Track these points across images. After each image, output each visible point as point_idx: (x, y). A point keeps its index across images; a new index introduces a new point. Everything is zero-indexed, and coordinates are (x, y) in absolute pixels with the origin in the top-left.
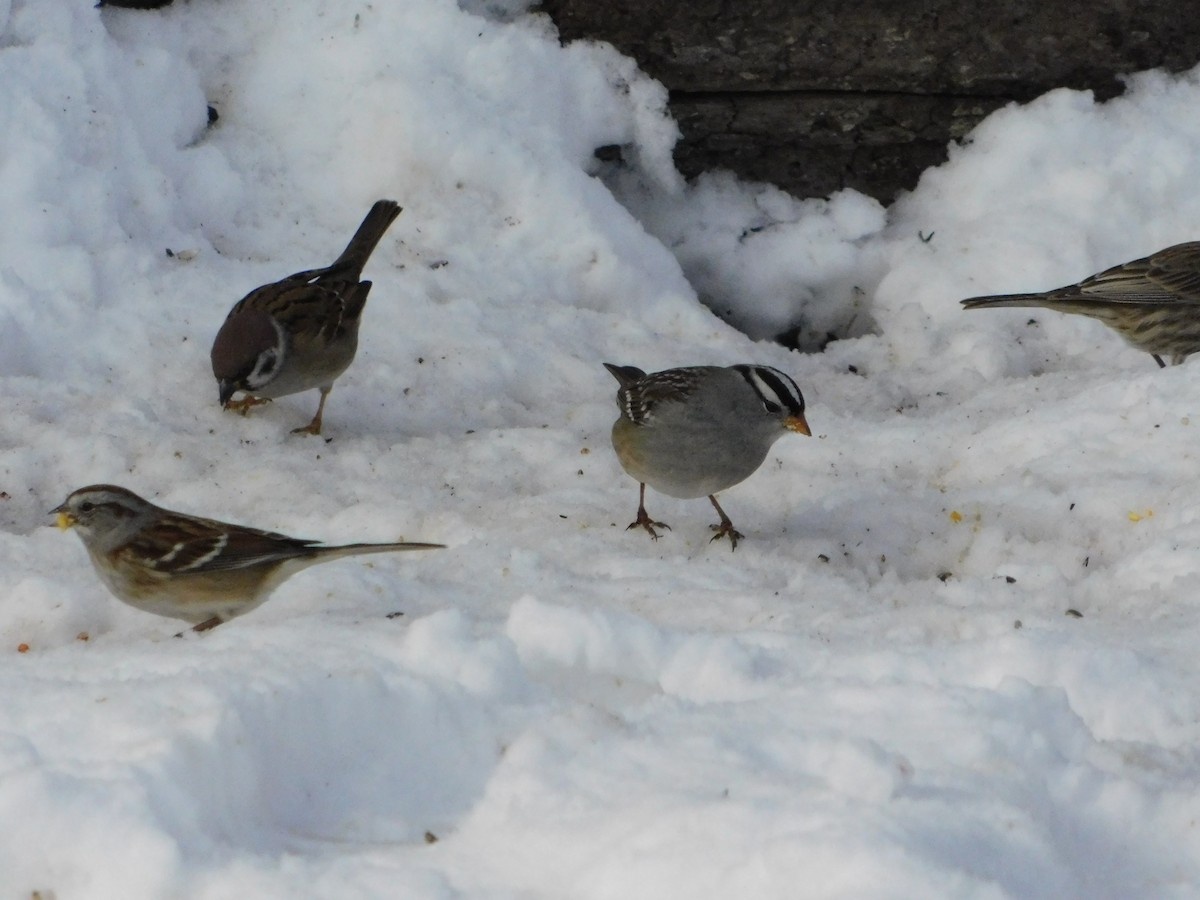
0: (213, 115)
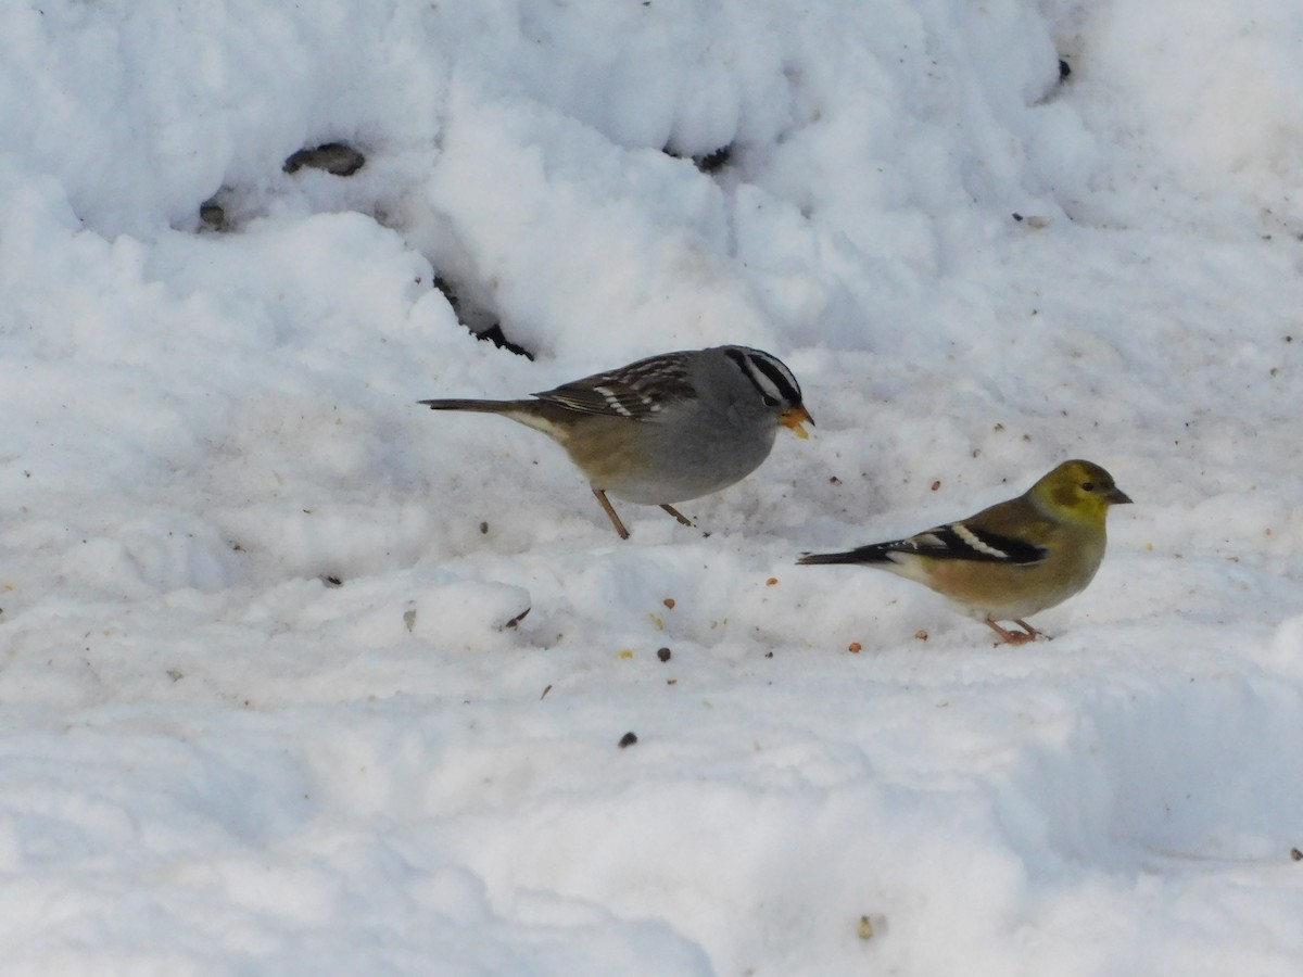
0: (1065, 70)
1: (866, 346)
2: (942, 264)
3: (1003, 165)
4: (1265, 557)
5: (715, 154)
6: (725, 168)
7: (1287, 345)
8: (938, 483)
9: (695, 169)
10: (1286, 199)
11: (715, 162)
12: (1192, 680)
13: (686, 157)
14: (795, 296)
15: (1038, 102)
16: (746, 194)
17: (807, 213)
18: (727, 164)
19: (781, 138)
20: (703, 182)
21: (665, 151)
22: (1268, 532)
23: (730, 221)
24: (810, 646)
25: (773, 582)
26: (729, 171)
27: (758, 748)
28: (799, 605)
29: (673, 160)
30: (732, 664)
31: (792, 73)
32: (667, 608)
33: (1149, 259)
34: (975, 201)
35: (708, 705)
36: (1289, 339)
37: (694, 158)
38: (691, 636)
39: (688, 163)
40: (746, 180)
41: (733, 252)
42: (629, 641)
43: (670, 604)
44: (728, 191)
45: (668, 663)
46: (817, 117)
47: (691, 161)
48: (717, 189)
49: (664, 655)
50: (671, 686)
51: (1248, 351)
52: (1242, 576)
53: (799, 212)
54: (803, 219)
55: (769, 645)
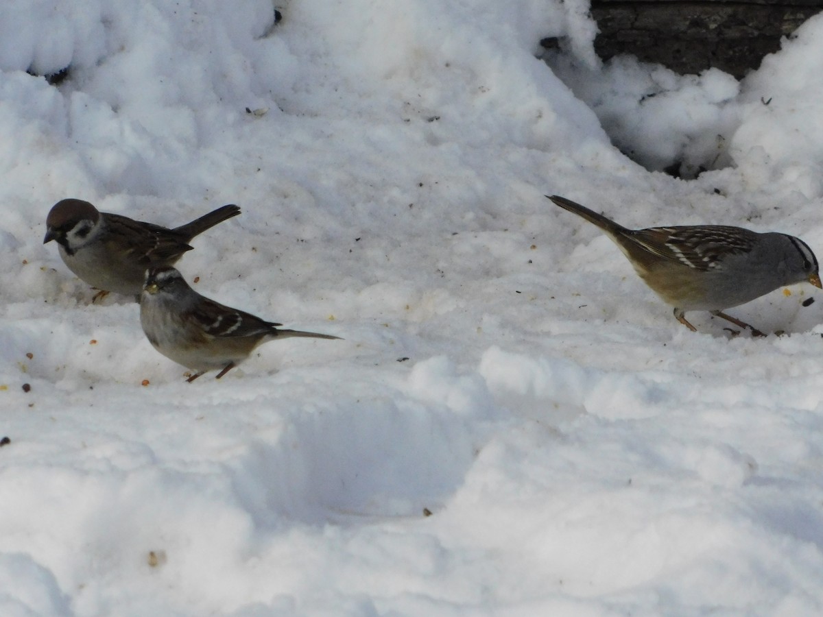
0: (278, 17)
1: (153, 192)
2: (201, 139)
3: (239, 76)
4: (405, 323)
5: (58, 73)
6: (64, 81)
7: (421, 189)
8: (198, 278)
9: (46, 83)
10: (420, 96)
11: (59, 78)
12: (358, 401)
13: (41, 75)
14: (108, 161)
15: (261, 37)
16: (78, 98)
17: (115, 109)
18: (67, 80)
19: (99, 62)
20: (51, 91)
21: (28, 72)
22: (408, 307)
23: (68, 115)
24: (117, 382)
25: (94, 342)
26: (68, 83)
27: (85, 446)
28: (110, 356)
29: (34, 77)
30: (68, 393)
31: (107, 22)
32: (28, 359)
33: (331, 135)
34: (221, 99)
35: (53, 419)
36: (421, 185)
37: (46, 76)
38: (43, 376)
39: (42, 79)
40: (78, 89)
41: (69, 133)
42: (6, 379)
43: (30, 356)
44: (67, 96)
45: (29, 393)
46: (122, 48)
47: (43, 78)
48: (60, 96)
49: (27, 388)
50: (30, 408)
51: (395, 193)
52: (390, 335)
53: (111, 108)
54: (112, 112)
55: (90, 381)
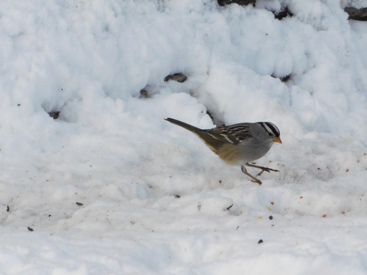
1: (328, 131)
2: (349, 108)
5: (286, 77)
6: (288, 81)
8: (348, 170)
9: (280, 81)
11: (286, 79)
13: (278, 78)
14: (308, 117)
16: (295, 88)
17: (312, 94)
18: (289, 80)
19: (304, 73)
20: (283, 84)
21: (272, 76)
23: (290, 96)
24: (312, 215)
25: (302, 197)
26: (290, 82)
27: (297, 244)
28: (309, 204)
29: (274, 78)
30: (290, 220)
31: (307, 54)
32: (272, 205)
34: (358, 90)
35: (283, 232)
37: (280, 78)
38: (278, 213)
39: (278, 80)
40: (295, 84)
41: (291, 104)
42: (261, 214)
43: (272, 203)
44: (290, 87)
45: (272, 220)
46: (314, 67)
47: (279, 79)
48: (286, 87)
49: (271, 218)
50: (272, 227)
55: (300, 214)
